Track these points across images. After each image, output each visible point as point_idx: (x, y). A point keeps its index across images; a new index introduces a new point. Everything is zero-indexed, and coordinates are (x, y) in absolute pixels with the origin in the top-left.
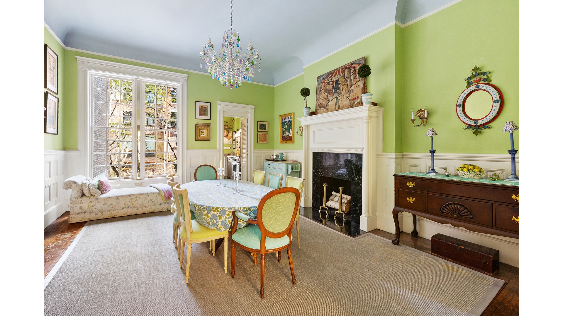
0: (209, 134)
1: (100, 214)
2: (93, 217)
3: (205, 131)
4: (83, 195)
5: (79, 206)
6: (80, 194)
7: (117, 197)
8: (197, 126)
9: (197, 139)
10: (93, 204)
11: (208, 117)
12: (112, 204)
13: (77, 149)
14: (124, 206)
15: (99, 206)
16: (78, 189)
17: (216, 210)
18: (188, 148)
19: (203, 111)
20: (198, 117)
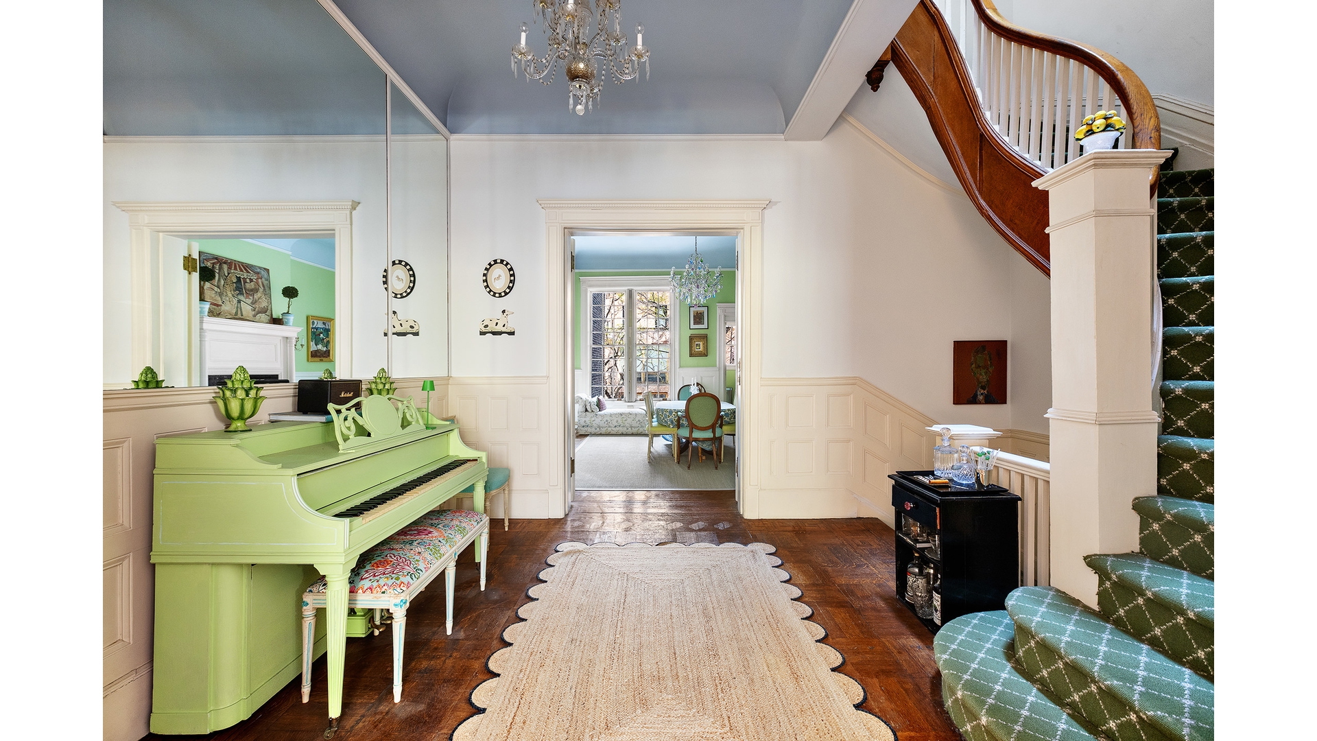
0: (706, 348)
1: (598, 429)
2: (593, 430)
3: (701, 343)
4: (586, 410)
5: (584, 419)
6: (584, 409)
7: (611, 415)
8: (691, 338)
9: (691, 355)
10: (593, 419)
11: (705, 326)
12: (607, 421)
13: (580, 369)
14: (617, 424)
15: (598, 421)
16: (583, 404)
17: (666, 410)
18: (680, 367)
19: (698, 318)
20: (693, 326)
